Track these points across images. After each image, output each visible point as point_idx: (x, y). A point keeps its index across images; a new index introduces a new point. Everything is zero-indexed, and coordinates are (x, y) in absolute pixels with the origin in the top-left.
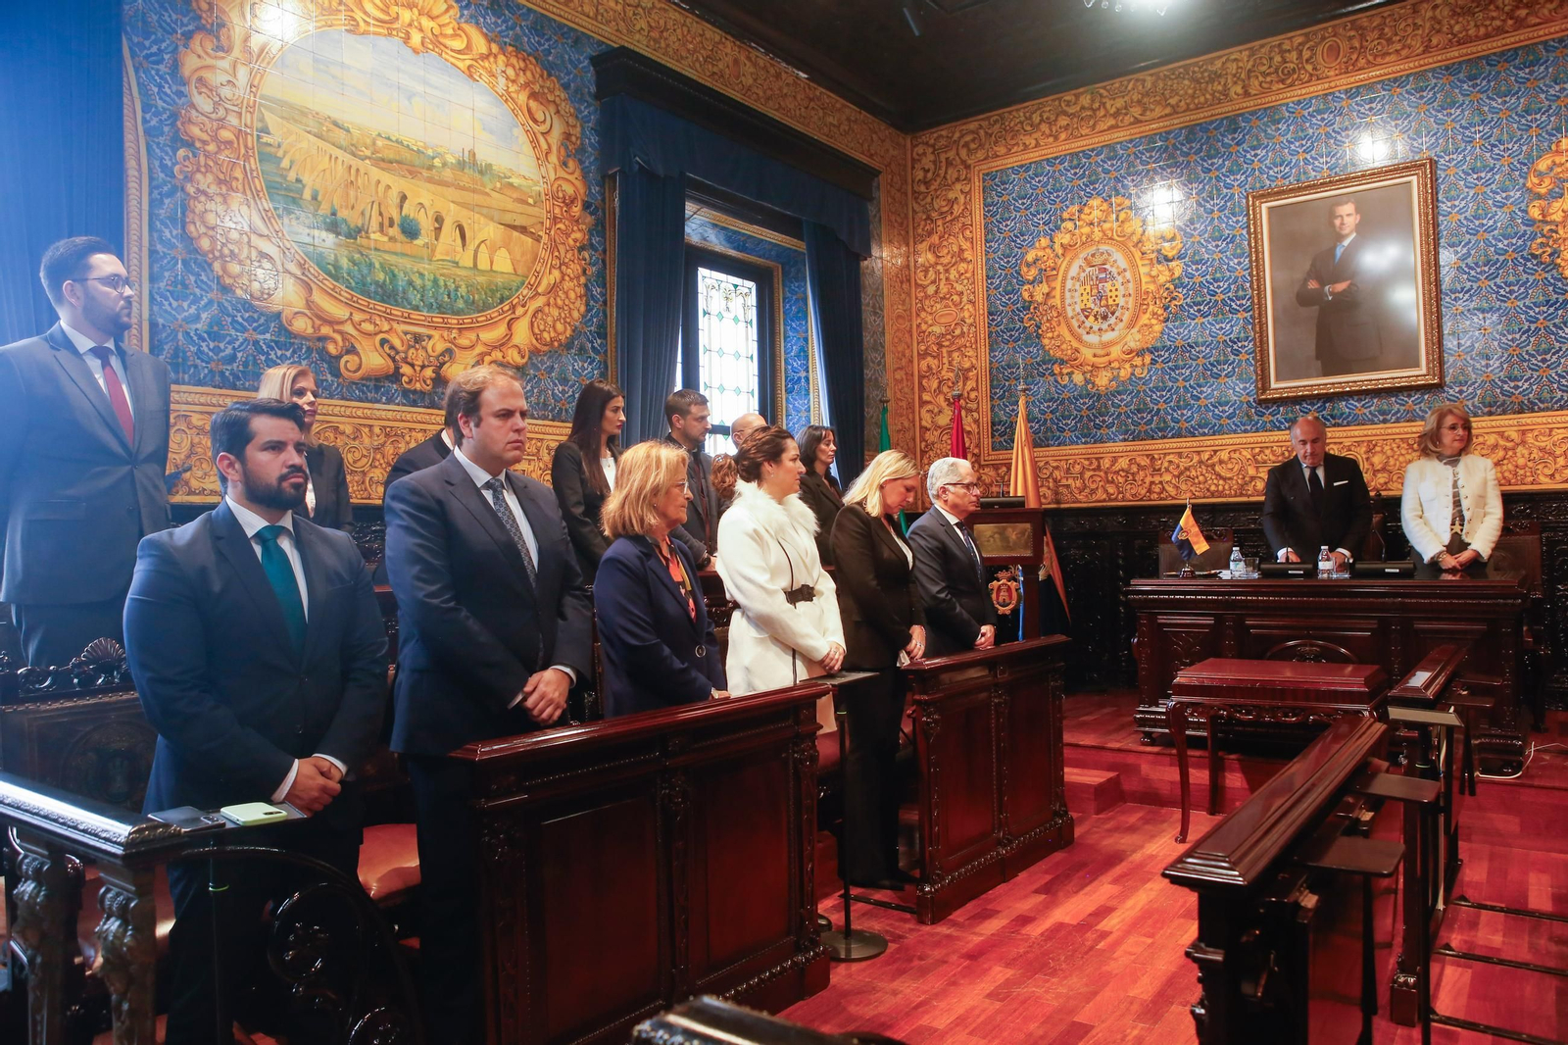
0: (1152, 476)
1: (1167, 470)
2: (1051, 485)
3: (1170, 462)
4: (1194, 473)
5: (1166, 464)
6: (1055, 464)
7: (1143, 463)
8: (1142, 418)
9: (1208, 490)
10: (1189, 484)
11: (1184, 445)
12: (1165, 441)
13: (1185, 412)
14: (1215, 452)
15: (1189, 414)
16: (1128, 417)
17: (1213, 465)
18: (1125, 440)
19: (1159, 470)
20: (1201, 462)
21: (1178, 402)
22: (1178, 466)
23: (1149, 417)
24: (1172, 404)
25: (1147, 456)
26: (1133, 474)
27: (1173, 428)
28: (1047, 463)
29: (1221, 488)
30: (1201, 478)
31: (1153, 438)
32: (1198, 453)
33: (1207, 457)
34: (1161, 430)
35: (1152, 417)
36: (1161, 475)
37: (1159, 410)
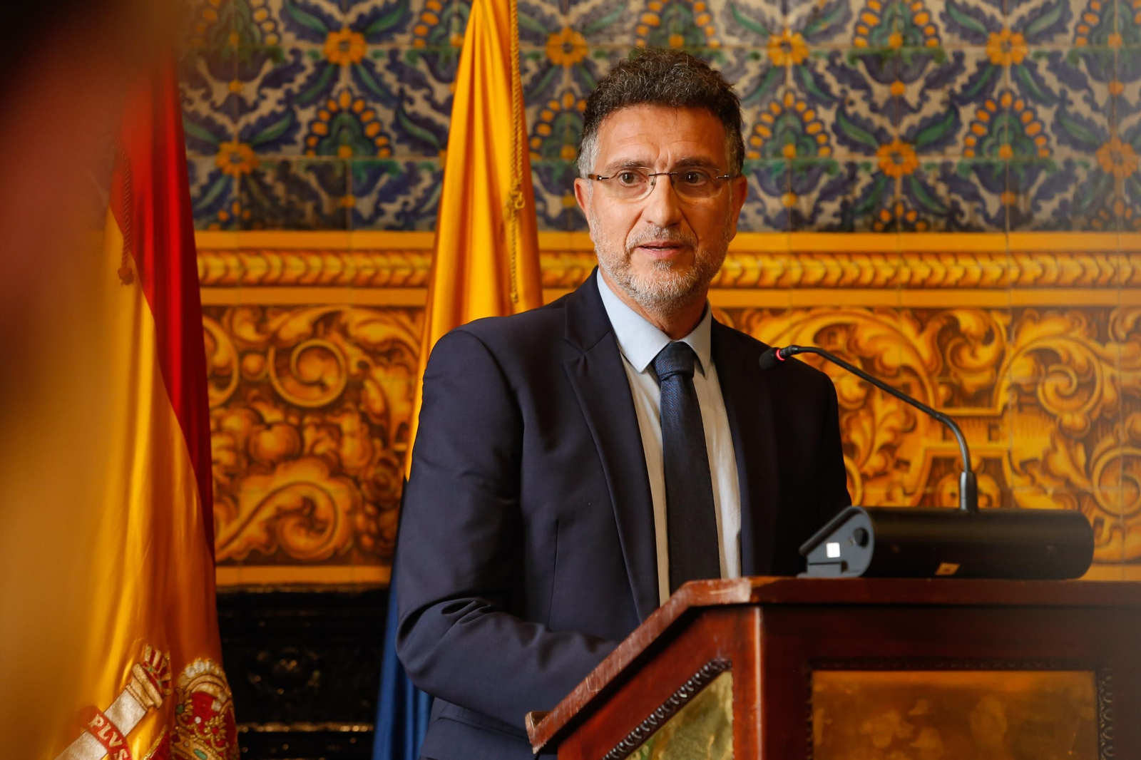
0: (946, 427)
1: (1026, 398)
2: (351, 449)
3: (1045, 357)
5: (1020, 369)
6: (378, 332)
7: (894, 356)
8: (898, 107)
11: (1125, 268)
12: (1021, 239)
13: (1132, 92)
16: (819, 94)
18: (794, 221)
19: (985, 395)
21: (1097, 34)
22: (1087, 384)
23: (935, 103)
24: (1063, 44)
25: (920, 317)
27: (1064, 177)
28: (329, 321)
31: (953, 222)
34: (996, 179)
35: (954, 104)
36: (992, 426)
37: (988, 69)
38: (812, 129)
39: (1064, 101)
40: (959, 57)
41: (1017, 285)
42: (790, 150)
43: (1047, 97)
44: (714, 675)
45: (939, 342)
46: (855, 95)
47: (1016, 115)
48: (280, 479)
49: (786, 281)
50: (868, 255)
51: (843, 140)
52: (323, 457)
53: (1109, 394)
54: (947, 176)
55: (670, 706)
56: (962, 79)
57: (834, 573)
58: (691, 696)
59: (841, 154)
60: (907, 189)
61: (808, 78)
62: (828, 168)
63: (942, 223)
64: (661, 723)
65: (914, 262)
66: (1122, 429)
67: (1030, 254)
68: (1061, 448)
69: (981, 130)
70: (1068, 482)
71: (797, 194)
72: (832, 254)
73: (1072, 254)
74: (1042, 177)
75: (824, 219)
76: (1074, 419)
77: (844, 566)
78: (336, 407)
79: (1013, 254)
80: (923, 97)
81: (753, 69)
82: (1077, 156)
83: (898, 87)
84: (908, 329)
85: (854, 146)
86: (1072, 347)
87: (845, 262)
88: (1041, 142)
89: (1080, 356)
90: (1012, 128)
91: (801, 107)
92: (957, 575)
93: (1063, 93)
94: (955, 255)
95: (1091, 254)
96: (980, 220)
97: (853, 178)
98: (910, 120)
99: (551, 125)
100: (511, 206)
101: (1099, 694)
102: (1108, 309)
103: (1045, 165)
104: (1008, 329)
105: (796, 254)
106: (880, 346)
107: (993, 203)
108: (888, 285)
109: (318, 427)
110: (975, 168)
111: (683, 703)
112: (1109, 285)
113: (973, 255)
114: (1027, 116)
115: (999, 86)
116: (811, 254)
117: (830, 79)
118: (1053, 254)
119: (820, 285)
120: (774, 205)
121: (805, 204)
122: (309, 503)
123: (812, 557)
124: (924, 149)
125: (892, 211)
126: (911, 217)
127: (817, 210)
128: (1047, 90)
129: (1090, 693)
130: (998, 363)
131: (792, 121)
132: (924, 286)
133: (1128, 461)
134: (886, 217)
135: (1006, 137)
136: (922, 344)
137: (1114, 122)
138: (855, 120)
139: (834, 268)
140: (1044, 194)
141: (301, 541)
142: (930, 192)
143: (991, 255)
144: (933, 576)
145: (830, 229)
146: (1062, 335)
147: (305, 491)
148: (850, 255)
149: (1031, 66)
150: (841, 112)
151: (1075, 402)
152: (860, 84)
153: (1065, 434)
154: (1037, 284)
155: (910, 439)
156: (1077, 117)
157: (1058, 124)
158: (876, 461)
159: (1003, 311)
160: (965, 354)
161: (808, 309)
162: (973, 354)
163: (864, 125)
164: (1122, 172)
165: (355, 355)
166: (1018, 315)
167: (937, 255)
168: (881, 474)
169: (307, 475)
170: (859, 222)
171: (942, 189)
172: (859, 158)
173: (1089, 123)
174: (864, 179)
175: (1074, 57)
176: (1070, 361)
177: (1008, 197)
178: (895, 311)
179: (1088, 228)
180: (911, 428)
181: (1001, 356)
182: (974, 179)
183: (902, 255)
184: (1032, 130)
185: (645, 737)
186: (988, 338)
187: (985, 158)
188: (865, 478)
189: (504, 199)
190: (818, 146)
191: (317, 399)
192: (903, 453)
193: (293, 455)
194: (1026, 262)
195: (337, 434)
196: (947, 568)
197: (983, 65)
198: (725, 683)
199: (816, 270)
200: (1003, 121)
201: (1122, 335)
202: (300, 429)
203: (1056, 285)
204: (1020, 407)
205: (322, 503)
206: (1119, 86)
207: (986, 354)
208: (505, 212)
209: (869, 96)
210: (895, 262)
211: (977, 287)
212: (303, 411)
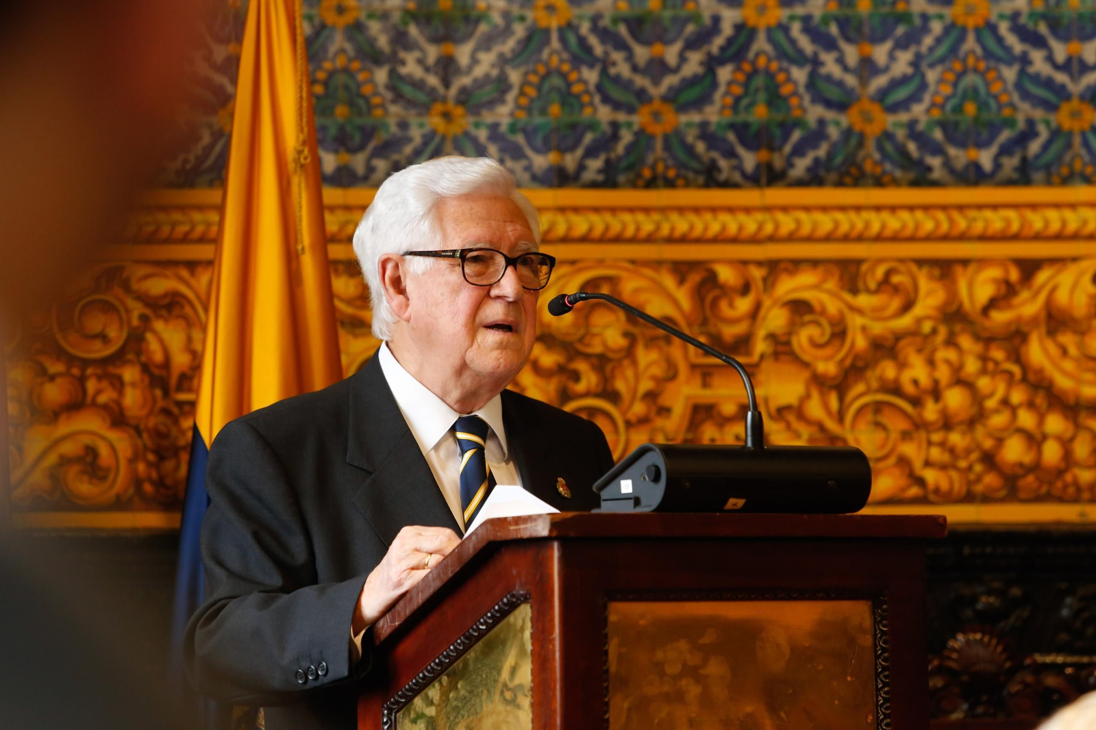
0: (706, 375)
1: (782, 348)
2: (132, 399)
3: (799, 308)
4: (917, 371)
5: (776, 319)
7: (656, 307)
8: (658, 68)
9: (989, 459)
10: (897, 424)
11: (875, 222)
13: (880, 53)
14: (1029, 268)
15: (902, 64)
16: (583, 56)
17: (1016, 338)
18: (560, 178)
20: (953, 316)
22: (839, 333)
23: (694, 64)
25: (681, 270)
26: (602, 362)
27: (817, 135)
28: (111, 275)
29: (1051, 453)
30: (955, 398)
31: (711, 178)
32: (944, 269)
33: (984, 292)
34: (752, 137)
35: (712, 64)
36: (750, 372)
37: (744, 32)
38: (577, 88)
39: (816, 62)
40: (716, 20)
41: (772, 239)
42: (555, 109)
43: (800, 58)
44: (513, 606)
45: (699, 294)
46: (617, 56)
47: (770, 76)
48: (64, 428)
49: (553, 235)
50: (631, 210)
51: (606, 100)
52: (105, 407)
53: (861, 343)
54: (705, 133)
55: (469, 637)
56: (718, 42)
57: (627, 508)
58: (490, 628)
59: (604, 114)
60: (667, 146)
61: (572, 40)
62: (592, 126)
63: (701, 179)
64: (460, 654)
65: (674, 217)
66: (872, 376)
67: (785, 209)
68: (815, 395)
69: (738, 90)
70: (821, 427)
71: (562, 151)
72: (597, 210)
73: (825, 209)
74: (796, 135)
75: (589, 175)
76: (827, 367)
77: (637, 501)
78: (118, 358)
79: (768, 209)
80: (682, 59)
81: (520, 31)
82: (830, 115)
83: (658, 49)
84: (669, 281)
85: (617, 106)
86: (825, 298)
87: (608, 217)
88: (794, 101)
89: (832, 307)
90: (767, 88)
91: (566, 67)
92: (744, 509)
93: (816, 54)
94: (714, 210)
95: (843, 208)
96: (737, 177)
97: (615, 137)
98: (670, 81)
99: (326, 84)
100: (297, 161)
101: (875, 622)
102: (858, 262)
103: (799, 123)
104: (765, 280)
105: (562, 210)
106: (643, 297)
107: (750, 160)
108: (650, 239)
109: (100, 378)
110: (732, 126)
111: (482, 634)
112: (860, 238)
113: (731, 210)
114: (781, 77)
115: (755, 47)
116: (576, 210)
117: (593, 41)
118: (807, 209)
119: (585, 239)
120: (541, 162)
121: (570, 161)
122: (92, 452)
123: (605, 494)
124: (683, 108)
125: (653, 167)
126: (671, 173)
127: (581, 167)
128: (800, 52)
129: (868, 622)
130: (754, 314)
131: (556, 81)
132: (684, 240)
133: (878, 407)
134: (647, 173)
135: (762, 96)
136: (683, 296)
137: (864, 82)
138: (617, 80)
139: (598, 223)
140: (799, 151)
141: (84, 488)
142: (690, 150)
143: (748, 210)
144: (722, 510)
145: (594, 185)
146: (816, 287)
147: (87, 440)
148: (613, 210)
149: (785, 28)
150: (604, 72)
151: (828, 351)
152: (621, 45)
153: (819, 381)
154: (791, 238)
155: (671, 387)
156: (829, 78)
157: (811, 85)
158: (639, 409)
159: (759, 263)
160: (724, 305)
161: (573, 262)
162: (731, 305)
163: (626, 85)
164: (872, 131)
165: (137, 309)
166: (774, 268)
167: (697, 210)
168: (644, 421)
169: (90, 424)
170: (622, 178)
171: (700, 147)
172: (622, 117)
173: (840, 84)
174: (627, 137)
175: (826, 20)
176: (823, 312)
177: (764, 155)
178: (657, 264)
179: (840, 184)
180: (671, 375)
181: (757, 307)
182: (731, 137)
183: (664, 210)
184: (786, 90)
185: (444, 668)
186: (745, 289)
187: (742, 117)
188: (628, 424)
189: (290, 153)
190: (582, 106)
191: (99, 351)
192: (665, 400)
193: (76, 405)
194: (781, 217)
195: (118, 384)
196: (735, 503)
197: (739, 27)
198: (524, 614)
199: (581, 225)
200: (759, 81)
201: (872, 285)
202: (82, 380)
203: (810, 239)
204: (776, 355)
205: (104, 451)
206: (868, 48)
207: (743, 305)
208: (291, 166)
209: (630, 57)
210: (656, 217)
211: (735, 240)
212: (86, 363)
